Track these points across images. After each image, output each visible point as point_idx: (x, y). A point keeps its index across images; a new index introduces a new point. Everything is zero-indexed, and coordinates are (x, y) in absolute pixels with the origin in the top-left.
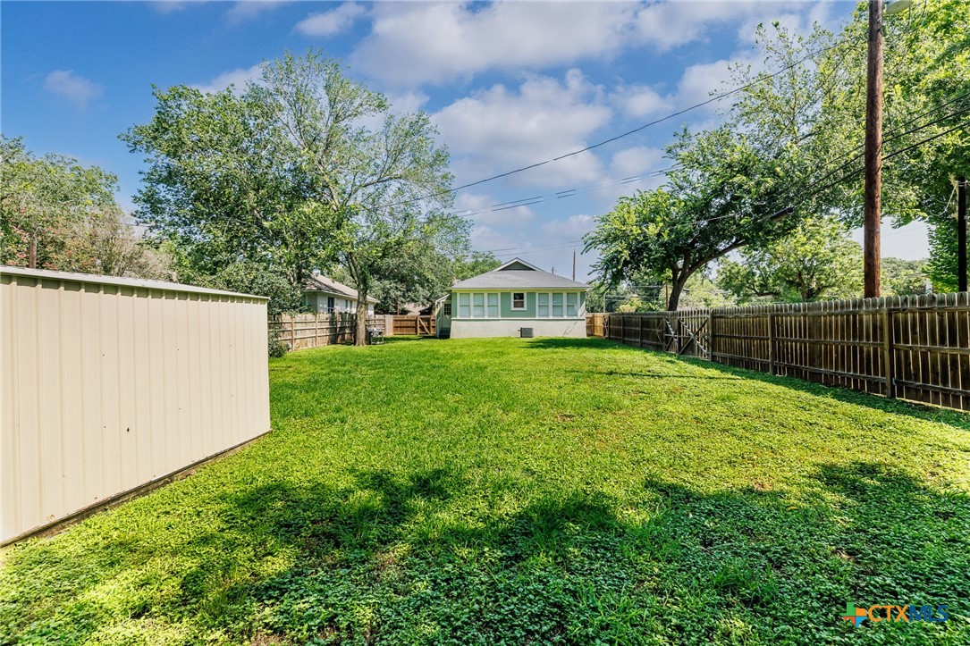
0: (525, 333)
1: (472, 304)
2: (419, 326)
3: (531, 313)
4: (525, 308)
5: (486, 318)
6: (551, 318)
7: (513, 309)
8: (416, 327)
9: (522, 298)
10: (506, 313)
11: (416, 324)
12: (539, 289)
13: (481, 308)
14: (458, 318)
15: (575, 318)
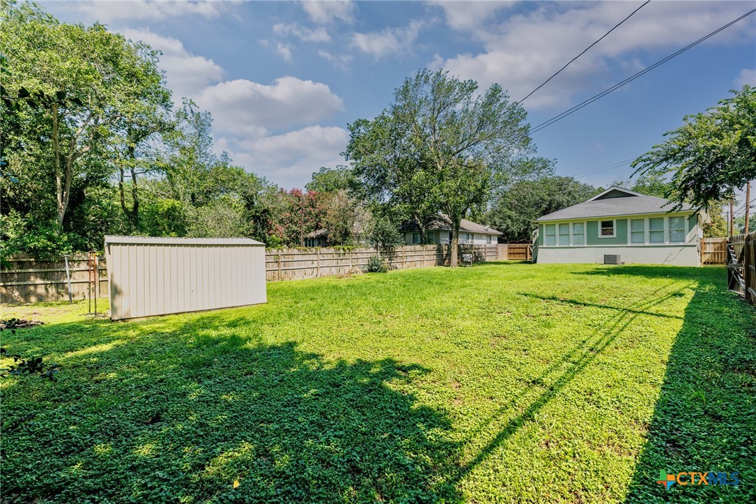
0: (609, 259)
1: (557, 233)
2: (528, 252)
3: (622, 240)
4: (615, 235)
5: (571, 245)
6: (647, 244)
7: (600, 236)
8: (526, 254)
9: (612, 226)
10: (592, 240)
11: (526, 251)
12: (631, 216)
13: (567, 236)
14: (544, 246)
15: (681, 244)
